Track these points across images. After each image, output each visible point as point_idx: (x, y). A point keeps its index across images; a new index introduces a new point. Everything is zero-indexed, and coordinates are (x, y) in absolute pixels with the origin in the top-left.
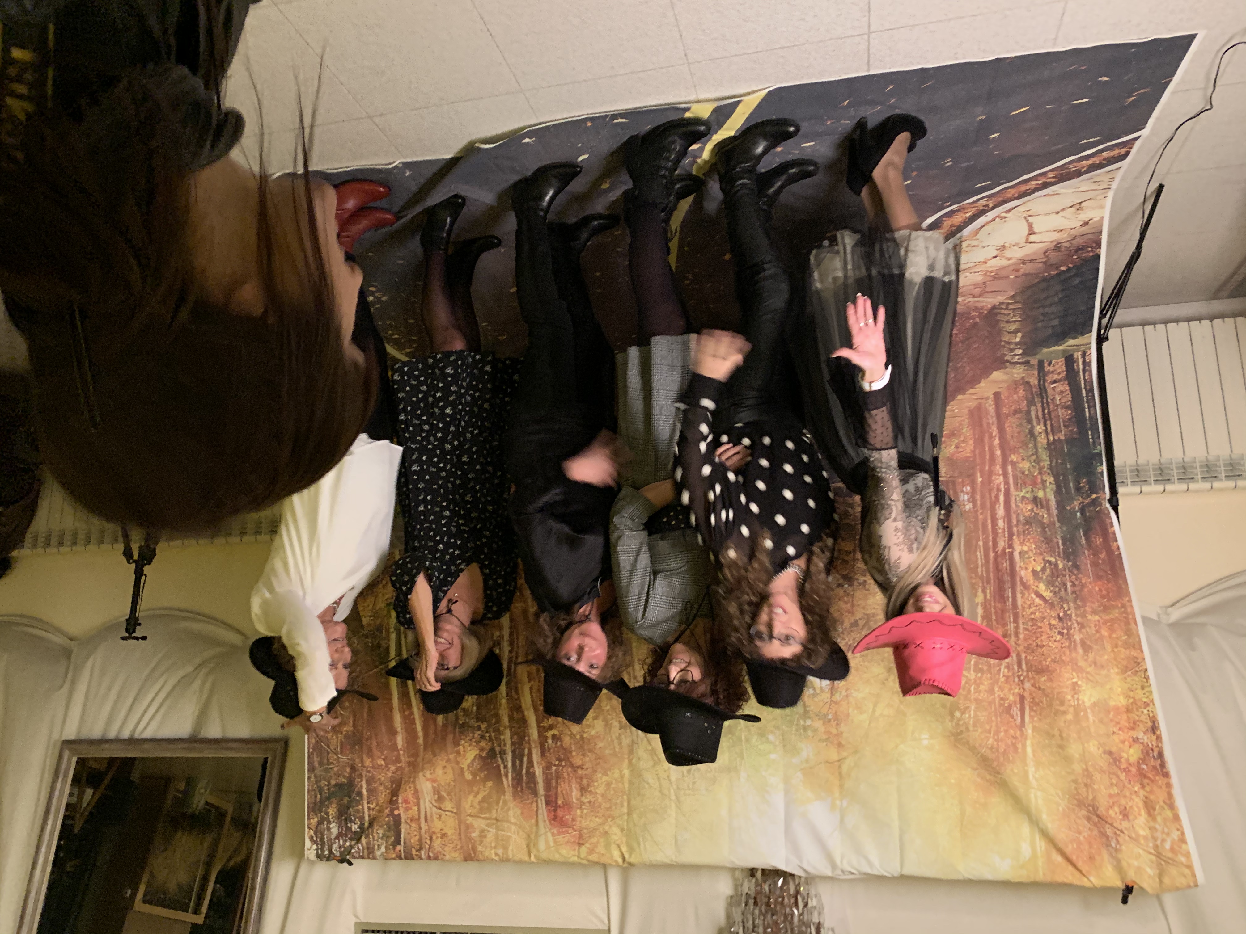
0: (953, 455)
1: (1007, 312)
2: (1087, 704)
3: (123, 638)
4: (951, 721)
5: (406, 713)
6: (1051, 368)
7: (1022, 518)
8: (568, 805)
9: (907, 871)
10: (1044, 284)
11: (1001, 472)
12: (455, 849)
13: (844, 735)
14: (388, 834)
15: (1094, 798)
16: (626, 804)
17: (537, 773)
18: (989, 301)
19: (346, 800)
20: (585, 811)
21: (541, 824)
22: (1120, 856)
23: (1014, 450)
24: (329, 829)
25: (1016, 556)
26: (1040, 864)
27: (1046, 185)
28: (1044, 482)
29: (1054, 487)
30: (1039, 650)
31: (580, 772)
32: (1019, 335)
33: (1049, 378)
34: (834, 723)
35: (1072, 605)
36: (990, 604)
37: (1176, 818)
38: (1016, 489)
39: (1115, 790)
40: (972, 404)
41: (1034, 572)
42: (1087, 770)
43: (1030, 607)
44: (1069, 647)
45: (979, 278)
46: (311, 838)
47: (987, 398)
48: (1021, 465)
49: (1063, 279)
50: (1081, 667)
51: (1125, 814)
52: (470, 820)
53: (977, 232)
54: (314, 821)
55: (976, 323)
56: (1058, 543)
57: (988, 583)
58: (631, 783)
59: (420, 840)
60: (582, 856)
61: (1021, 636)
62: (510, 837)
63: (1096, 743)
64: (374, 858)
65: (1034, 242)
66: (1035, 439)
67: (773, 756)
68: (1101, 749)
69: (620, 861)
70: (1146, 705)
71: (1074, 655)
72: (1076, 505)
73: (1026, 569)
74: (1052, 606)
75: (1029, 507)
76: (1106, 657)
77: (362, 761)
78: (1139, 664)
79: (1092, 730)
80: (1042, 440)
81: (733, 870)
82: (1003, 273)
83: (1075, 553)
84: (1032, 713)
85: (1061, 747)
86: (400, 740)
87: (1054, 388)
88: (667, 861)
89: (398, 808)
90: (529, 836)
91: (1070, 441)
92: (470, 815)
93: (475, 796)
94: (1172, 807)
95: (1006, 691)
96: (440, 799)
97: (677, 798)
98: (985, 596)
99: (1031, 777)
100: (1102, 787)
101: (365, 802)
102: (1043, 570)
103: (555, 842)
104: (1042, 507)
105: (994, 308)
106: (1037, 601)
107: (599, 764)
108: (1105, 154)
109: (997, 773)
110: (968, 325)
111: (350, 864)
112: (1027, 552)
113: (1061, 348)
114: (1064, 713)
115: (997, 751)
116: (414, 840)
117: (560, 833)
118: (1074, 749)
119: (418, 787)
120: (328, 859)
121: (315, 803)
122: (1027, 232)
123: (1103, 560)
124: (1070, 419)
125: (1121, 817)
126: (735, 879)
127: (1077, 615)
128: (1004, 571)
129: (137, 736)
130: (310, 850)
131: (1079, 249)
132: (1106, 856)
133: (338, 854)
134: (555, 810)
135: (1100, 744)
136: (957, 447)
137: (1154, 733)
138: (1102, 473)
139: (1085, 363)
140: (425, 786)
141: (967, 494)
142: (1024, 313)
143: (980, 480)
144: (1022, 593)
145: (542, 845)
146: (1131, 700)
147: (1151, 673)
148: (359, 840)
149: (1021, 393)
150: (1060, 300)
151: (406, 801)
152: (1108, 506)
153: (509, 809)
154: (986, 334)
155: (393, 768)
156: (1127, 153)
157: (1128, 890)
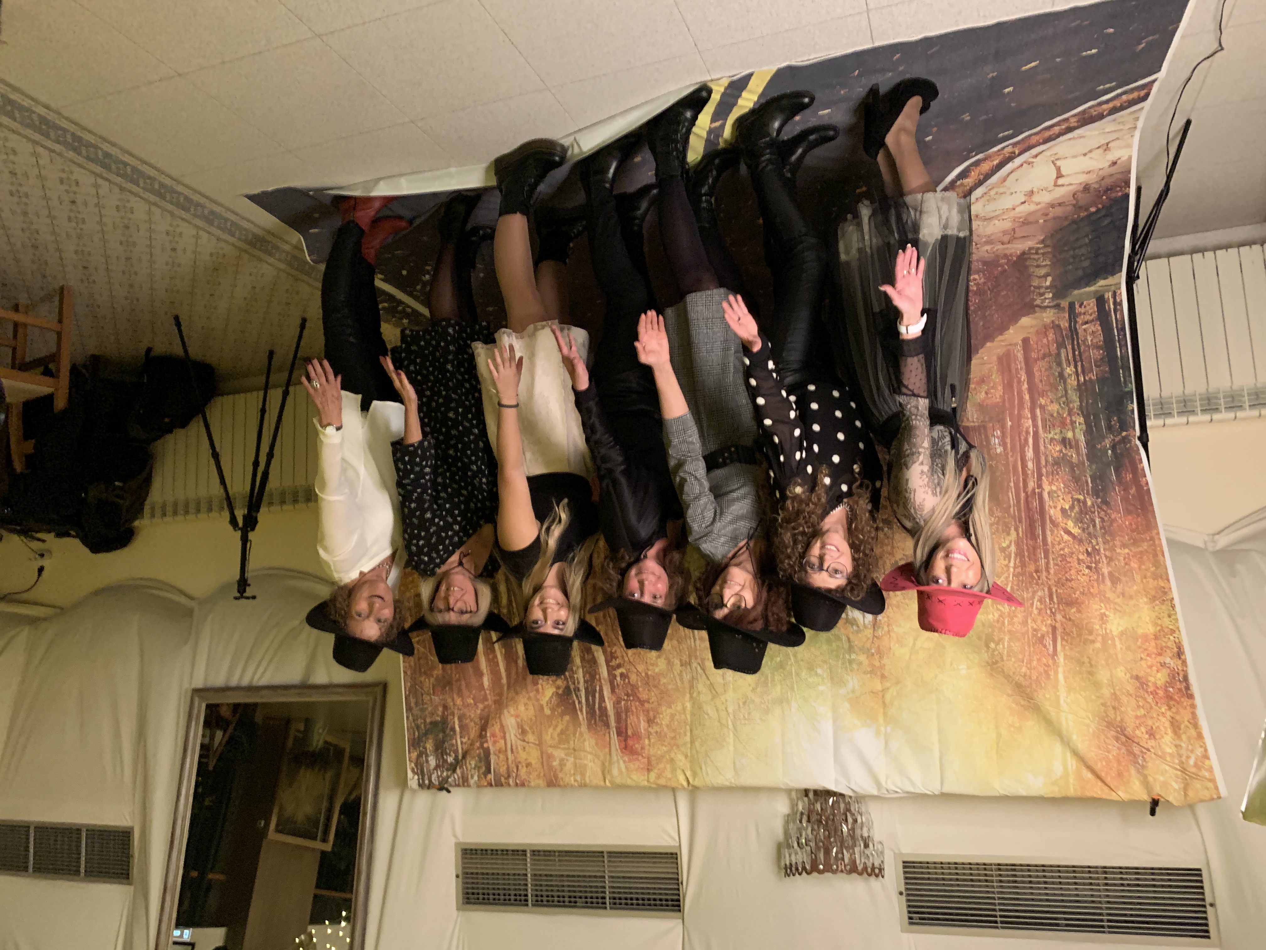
0: (983, 401)
1: (1036, 257)
2: (1115, 633)
3: (236, 598)
4: (987, 652)
5: (491, 657)
6: (1082, 310)
7: (1050, 459)
8: (637, 736)
9: (947, 789)
10: (1075, 226)
11: (1029, 416)
12: (539, 776)
13: (887, 667)
14: (479, 764)
15: (1122, 720)
16: (688, 734)
17: (608, 707)
18: (1018, 247)
19: (441, 735)
20: (652, 740)
21: (614, 753)
22: (1146, 772)
23: (1042, 394)
24: (427, 761)
25: (1046, 496)
26: (1071, 781)
27: (1070, 130)
28: (1073, 423)
29: (1084, 427)
30: (1069, 584)
31: (646, 705)
32: (1049, 279)
33: (1080, 320)
34: (877, 657)
35: (1100, 540)
36: (1023, 542)
37: (1200, 736)
38: (1045, 432)
39: (1142, 712)
40: (1000, 351)
41: (1063, 511)
42: (1115, 694)
43: (1059, 544)
44: (1097, 580)
45: (1008, 225)
46: (413, 770)
47: (1016, 344)
48: (1050, 408)
49: (1093, 220)
50: (1109, 598)
51: (1152, 734)
52: (550, 750)
53: (1004, 179)
54: (414, 755)
55: (1005, 271)
56: (1087, 482)
57: (1020, 521)
58: (693, 715)
59: (508, 769)
60: (651, 780)
61: (1052, 571)
62: (586, 765)
63: (1123, 668)
64: (469, 786)
65: (1063, 185)
66: (1065, 383)
67: (822, 688)
68: (1128, 675)
69: (685, 784)
70: (1173, 631)
71: (1102, 587)
72: (1107, 443)
73: (1055, 507)
74: (1080, 541)
75: (1058, 448)
76: (1135, 588)
77: (453, 700)
78: (1165, 593)
79: (1120, 656)
80: (1072, 382)
81: (789, 791)
82: (1031, 219)
83: (1105, 489)
84: (1064, 643)
85: (1091, 673)
86: (486, 681)
87: (1085, 330)
88: (728, 784)
89: (487, 741)
90: (603, 764)
91: (1101, 381)
92: (550, 746)
93: (554, 729)
94: (1196, 726)
95: (1039, 622)
96: (524, 732)
97: (734, 727)
98: (1018, 534)
99: (1062, 702)
100: (1129, 709)
101: (458, 737)
102: (1072, 508)
103: (627, 768)
104: (1071, 447)
105: (1023, 253)
106: (1066, 537)
107: (662, 698)
108: (1124, 97)
109: (1030, 698)
110: (996, 273)
111: (449, 791)
112: (1055, 492)
113: (1092, 288)
114: (1093, 642)
115: (1030, 678)
116: (503, 770)
117: (630, 761)
118: (1103, 675)
119: (504, 723)
120: (429, 788)
121: (414, 739)
122: (1055, 176)
123: (1133, 496)
124: (1101, 359)
125: (1147, 736)
126: (791, 799)
127: (1104, 550)
128: (1034, 510)
129: (256, 683)
130: (413, 780)
131: (1108, 190)
132: (1133, 772)
133: (437, 783)
134: (625, 740)
135: (1126, 669)
136: (986, 393)
137: (1180, 658)
138: (1133, 411)
139: (1115, 303)
140: (510, 720)
141: (998, 438)
142: (1054, 256)
143: (1009, 423)
144: (1052, 531)
145: (615, 772)
146: (1159, 628)
147: (1177, 602)
148: (454, 771)
149: (1051, 336)
150: (1091, 241)
151: (493, 735)
152: (1138, 443)
153: (585, 740)
154: (1015, 280)
155: (481, 706)
156: (1147, 96)
157: (1155, 803)
